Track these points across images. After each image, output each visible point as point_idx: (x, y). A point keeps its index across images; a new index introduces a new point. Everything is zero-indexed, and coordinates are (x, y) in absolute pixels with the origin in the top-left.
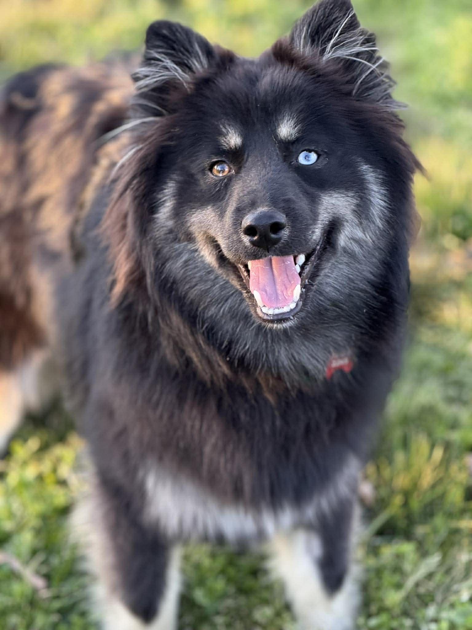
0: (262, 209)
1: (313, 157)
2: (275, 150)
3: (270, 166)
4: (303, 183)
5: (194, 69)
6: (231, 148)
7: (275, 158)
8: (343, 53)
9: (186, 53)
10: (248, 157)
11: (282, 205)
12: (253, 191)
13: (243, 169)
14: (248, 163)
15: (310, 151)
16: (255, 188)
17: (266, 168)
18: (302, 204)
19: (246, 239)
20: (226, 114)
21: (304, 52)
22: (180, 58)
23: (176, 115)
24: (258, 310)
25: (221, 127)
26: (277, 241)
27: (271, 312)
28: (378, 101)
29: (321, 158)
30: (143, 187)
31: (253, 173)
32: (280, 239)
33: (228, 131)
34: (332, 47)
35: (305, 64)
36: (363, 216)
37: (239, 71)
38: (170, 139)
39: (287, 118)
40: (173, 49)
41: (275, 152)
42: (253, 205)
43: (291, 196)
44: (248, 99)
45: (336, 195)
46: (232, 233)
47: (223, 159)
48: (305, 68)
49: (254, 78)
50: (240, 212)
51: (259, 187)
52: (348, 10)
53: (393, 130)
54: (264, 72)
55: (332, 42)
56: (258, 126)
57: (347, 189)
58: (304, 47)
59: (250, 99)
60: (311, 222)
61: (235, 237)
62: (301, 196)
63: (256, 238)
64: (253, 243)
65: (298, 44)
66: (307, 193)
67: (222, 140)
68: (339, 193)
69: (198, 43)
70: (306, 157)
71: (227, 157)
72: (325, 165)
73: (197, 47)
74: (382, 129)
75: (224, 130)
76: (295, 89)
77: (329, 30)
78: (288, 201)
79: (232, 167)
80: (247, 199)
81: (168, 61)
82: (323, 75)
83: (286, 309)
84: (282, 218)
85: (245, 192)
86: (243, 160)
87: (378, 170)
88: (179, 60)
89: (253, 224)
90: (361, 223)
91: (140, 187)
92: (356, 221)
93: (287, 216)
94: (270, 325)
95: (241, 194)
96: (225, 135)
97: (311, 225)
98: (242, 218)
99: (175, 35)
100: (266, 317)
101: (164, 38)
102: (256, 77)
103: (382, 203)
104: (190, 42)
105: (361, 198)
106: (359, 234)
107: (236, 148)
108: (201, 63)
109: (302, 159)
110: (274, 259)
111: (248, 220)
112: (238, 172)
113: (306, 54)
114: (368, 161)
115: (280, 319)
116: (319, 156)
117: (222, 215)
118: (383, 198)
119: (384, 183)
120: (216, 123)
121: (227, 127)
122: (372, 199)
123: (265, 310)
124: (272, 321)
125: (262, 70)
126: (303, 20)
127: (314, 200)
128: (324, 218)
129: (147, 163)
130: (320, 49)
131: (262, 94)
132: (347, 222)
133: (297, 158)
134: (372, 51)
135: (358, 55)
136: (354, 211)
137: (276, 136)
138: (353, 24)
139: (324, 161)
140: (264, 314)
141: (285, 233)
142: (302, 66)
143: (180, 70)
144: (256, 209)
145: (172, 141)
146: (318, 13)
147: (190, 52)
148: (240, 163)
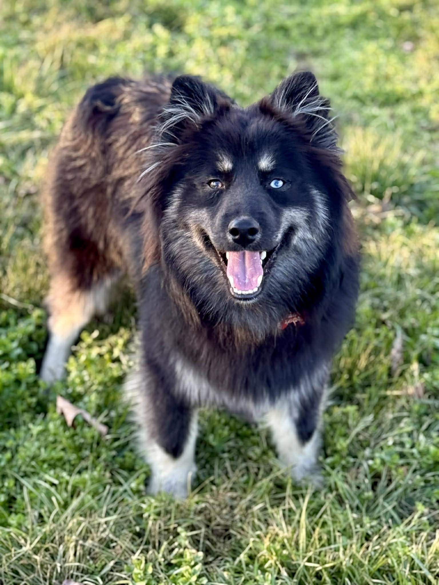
0: (244, 218)
1: (281, 183)
2: (255, 176)
3: (251, 187)
4: (272, 201)
5: (205, 112)
6: (224, 171)
7: (255, 181)
8: (308, 110)
9: (200, 100)
10: (235, 179)
11: (258, 216)
12: (239, 204)
13: (231, 187)
14: (235, 183)
15: (279, 180)
16: (239, 201)
17: (248, 188)
18: (271, 216)
19: (230, 237)
20: (223, 147)
21: (281, 109)
22: (195, 103)
23: (188, 144)
24: (231, 289)
25: (219, 155)
26: (252, 241)
27: (240, 292)
28: (328, 147)
29: (285, 185)
30: (159, 193)
31: (239, 190)
32: (254, 240)
33: (223, 159)
34: (301, 106)
35: (281, 117)
36: (312, 224)
37: (234, 117)
38: (181, 160)
39: (266, 155)
40: (192, 96)
41: (255, 177)
42: (237, 213)
43: (264, 210)
44: (240, 138)
45: (294, 210)
46: (220, 232)
47: (218, 178)
48: (281, 120)
49: (245, 123)
50: (227, 218)
51: (243, 201)
52: (314, 81)
53: (335, 167)
54: (252, 120)
55: (301, 102)
56: (245, 158)
57: (302, 206)
58: (281, 105)
59: (242, 138)
60: (275, 229)
61: (222, 235)
62: (270, 210)
63: (237, 237)
64: (235, 240)
65: (277, 102)
66: (274, 209)
67: (219, 164)
68: (296, 208)
69: (209, 94)
70: (276, 184)
71: (221, 177)
72: (289, 189)
73: (208, 98)
74: (329, 168)
75: (221, 158)
76: (273, 135)
77: (300, 94)
78: (262, 213)
79: (224, 183)
80: (233, 209)
81: (187, 104)
82: (293, 126)
83: (251, 292)
84: (256, 225)
85: (233, 203)
86: (232, 180)
87: (324, 195)
88: (194, 104)
89: (236, 227)
90: (310, 228)
91: (157, 193)
92: (307, 227)
93: (260, 224)
94: (238, 301)
95: (229, 205)
96: (221, 161)
97: (276, 231)
98: (229, 222)
99: (194, 87)
100: (236, 296)
101: (186, 89)
102: (246, 123)
103: (325, 217)
104: (203, 92)
105: (311, 212)
106: (309, 236)
107: (228, 171)
108: (210, 109)
109: (273, 185)
110: (247, 253)
111: (233, 224)
112: (228, 188)
113: (282, 111)
114: (318, 188)
115: (246, 298)
116: (284, 183)
117: (213, 216)
118: (325, 213)
119: (327, 204)
120: (215, 152)
121: (223, 156)
122: (318, 213)
123: (236, 290)
124: (240, 299)
125: (250, 118)
126: (282, 86)
127: (278, 214)
128: (284, 225)
129: (164, 177)
130: (292, 106)
131: (251, 136)
132: (301, 227)
133: (270, 184)
134: (327, 110)
135: (317, 112)
136: (306, 220)
137: (257, 167)
138: (316, 92)
139: (288, 187)
140: (235, 293)
141: (258, 236)
142: (278, 119)
143: (194, 112)
144: (239, 217)
145: (183, 162)
146: (292, 82)
147: (202, 99)
148: (230, 182)
